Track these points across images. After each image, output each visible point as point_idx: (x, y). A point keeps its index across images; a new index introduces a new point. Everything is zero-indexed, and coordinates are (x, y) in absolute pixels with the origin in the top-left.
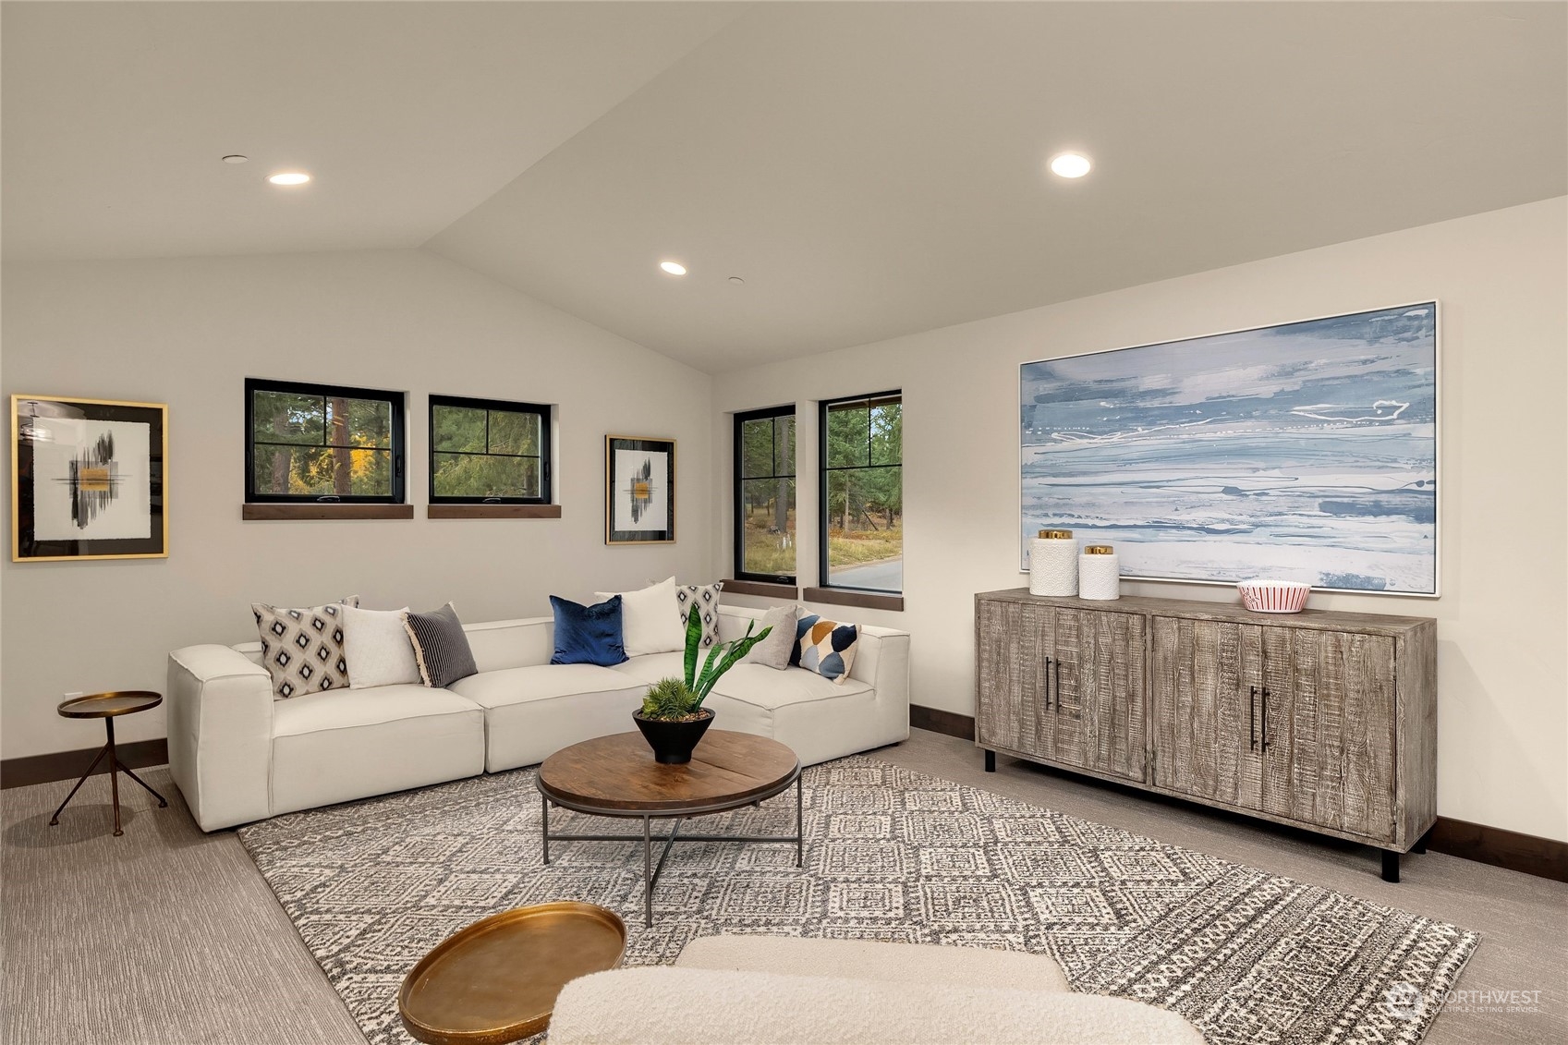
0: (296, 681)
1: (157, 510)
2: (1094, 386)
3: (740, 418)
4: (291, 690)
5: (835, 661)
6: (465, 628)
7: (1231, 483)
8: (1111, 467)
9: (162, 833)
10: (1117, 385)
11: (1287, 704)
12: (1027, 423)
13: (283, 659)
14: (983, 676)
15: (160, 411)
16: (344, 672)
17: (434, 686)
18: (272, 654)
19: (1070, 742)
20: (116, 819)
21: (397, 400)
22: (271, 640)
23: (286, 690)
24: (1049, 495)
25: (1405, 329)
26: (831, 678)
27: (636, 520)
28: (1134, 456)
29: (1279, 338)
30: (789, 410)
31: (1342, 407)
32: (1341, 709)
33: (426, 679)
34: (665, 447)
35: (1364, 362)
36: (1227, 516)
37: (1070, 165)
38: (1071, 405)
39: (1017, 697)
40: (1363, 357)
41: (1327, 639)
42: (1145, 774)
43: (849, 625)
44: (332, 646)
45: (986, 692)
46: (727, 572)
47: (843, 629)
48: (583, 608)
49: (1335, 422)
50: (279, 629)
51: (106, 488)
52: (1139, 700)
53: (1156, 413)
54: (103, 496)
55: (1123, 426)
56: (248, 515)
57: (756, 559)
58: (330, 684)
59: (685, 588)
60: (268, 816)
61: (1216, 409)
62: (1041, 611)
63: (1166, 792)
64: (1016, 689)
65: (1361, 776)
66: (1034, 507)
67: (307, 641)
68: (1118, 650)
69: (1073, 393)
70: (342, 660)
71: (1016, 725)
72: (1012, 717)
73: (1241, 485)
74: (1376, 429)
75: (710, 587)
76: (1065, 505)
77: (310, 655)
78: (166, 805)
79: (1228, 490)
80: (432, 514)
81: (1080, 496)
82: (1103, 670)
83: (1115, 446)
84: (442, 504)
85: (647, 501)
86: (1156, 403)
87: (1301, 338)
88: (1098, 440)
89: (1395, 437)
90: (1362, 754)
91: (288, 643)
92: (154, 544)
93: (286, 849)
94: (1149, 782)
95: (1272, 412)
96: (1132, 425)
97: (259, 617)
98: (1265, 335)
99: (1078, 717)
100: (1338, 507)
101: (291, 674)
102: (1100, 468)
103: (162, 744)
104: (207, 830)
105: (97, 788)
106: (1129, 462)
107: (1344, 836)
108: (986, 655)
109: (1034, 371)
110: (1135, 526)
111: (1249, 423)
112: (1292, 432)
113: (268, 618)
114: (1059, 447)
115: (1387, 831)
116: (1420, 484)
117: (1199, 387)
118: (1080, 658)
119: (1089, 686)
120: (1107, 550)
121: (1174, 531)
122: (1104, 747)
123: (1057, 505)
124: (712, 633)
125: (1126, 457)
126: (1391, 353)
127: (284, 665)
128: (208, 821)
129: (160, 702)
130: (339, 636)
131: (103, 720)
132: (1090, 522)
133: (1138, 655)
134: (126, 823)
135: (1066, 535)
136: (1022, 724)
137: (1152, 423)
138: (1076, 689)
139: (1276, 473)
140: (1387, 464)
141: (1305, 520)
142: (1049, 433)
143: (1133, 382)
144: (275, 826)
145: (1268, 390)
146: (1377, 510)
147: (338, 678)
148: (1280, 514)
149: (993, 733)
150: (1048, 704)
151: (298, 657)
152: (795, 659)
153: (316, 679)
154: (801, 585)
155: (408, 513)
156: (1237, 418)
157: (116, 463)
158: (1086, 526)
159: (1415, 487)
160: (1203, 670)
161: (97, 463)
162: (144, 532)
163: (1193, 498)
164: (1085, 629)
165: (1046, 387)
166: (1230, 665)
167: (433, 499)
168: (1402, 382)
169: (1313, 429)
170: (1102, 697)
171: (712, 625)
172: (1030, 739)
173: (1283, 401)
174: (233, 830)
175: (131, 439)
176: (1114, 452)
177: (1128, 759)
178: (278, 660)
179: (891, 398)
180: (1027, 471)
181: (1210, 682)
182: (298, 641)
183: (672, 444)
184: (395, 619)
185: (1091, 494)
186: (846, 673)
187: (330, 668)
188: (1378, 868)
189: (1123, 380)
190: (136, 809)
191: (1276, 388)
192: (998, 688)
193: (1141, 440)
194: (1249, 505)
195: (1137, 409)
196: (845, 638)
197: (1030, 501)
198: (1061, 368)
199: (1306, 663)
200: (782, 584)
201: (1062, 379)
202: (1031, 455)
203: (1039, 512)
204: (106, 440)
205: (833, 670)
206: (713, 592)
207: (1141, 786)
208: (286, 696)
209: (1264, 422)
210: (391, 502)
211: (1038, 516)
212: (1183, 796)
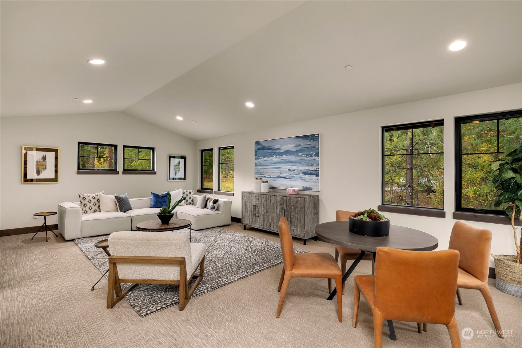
0: (88, 210)
1: (56, 172)
2: (267, 147)
3: (203, 151)
4: (87, 212)
5: (213, 206)
6: (129, 199)
7: (289, 168)
8: (270, 164)
9: (57, 241)
10: (271, 147)
11: (290, 212)
12: (256, 155)
13: (85, 205)
14: (243, 209)
15: (58, 149)
16: (100, 208)
17: (121, 212)
18: (83, 204)
19: (257, 222)
20: (47, 240)
21: (116, 147)
22: (82, 201)
23: (86, 212)
24: (259, 170)
25: (315, 139)
26: (212, 210)
27: (176, 175)
28: (274, 162)
29: (296, 139)
30: (212, 149)
31: (306, 153)
32: (297, 212)
33: (119, 210)
34: (184, 158)
35: (309, 145)
36: (288, 175)
37: (250, 105)
38: (263, 151)
39: (249, 214)
40: (309, 144)
41: (295, 199)
42: (269, 228)
43: (217, 199)
44: (97, 203)
45: (243, 212)
46: (199, 187)
47: (215, 199)
48: (159, 195)
49: (305, 156)
50: (84, 199)
51: (44, 167)
52: (268, 213)
53: (277, 153)
54: (43, 169)
55: (272, 156)
56: (78, 173)
57: (206, 185)
58: (96, 211)
59: (185, 191)
60: (81, 238)
61: (287, 153)
62: (252, 195)
63: (272, 231)
64: (248, 212)
65: (300, 225)
66: (257, 173)
67: (91, 201)
68: (265, 203)
69: (264, 148)
70: (99, 206)
71: (248, 219)
72: (248, 218)
73: (291, 169)
74: (311, 158)
75: (191, 191)
76: (262, 172)
77: (91, 205)
78: (58, 237)
79: (289, 170)
80: (124, 173)
81: (265, 170)
82: (262, 207)
83: (271, 160)
84: (126, 171)
85: (179, 171)
86: (277, 151)
87: (300, 139)
88: (268, 158)
89: (313, 160)
90: (300, 221)
91: (86, 202)
92: (55, 180)
93: (84, 243)
94: (270, 229)
95: (295, 154)
96: (273, 156)
97: (80, 196)
98: (294, 138)
99: (258, 217)
100: (305, 173)
101: (87, 208)
102: (268, 165)
103: (57, 225)
104: (67, 240)
105: (42, 234)
106: (273, 163)
107: (298, 237)
108: (243, 205)
109: (257, 143)
110: (274, 177)
111: (292, 156)
112: (298, 158)
113: (82, 196)
114: (261, 160)
115: (303, 235)
116: (317, 169)
117: (285, 148)
118: (259, 205)
119: (260, 210)
120: (267, 182)
121: (280, 178)
122: (263, 223)
123: (261, 172)
124: (191, 202)
125: (272, 162)
126: (313, 143)
127: (85, 207)
128: (67, 238)
129: (57, 214)
130: (98, 201)
131: (43, 217)
132: (266, 176)
133: (268, 203)
134: (49, 240)
135: (261, 179)
136: (249, 219)
137: (277, 155)
138: (258, 211)
139: (296, 166)
140: (312, 165)
141: (300, 176)
142: (259, 157)
143: (274, 146)
144: (82, 240)
145: (294, 149)
146: (311, 174)
147: (99, 209)
148: (297, 175)
149: (245, 221)
150: (253, 214)
151: (89, 205)
152: (205, 207)
153: (93, 210)
154: (214, 190)
155: (118, 173)
156: (290, 155)
157: (47, 161)
158: (266, 177)
159: (316, 170)
160: (278, 206)
161: (42, 161)
162: (53, 177)
163: (283, 171)
164: (260, 198)
165: (259, 147)
166: (282, 205)
167: (124, 170)
168: (314, 149)
169: (302, 158)
170: (262, 213)
171: (191, 200)
172: (251, 222)
173: (297, 151)
174: (72, 240)
175: (50, 156)
176: (271, 161)
177: (266, 225)
178: (84, 205)
179: (232, 148)
180: (256, 165)
181: (279, 208)
182: (89, 201)
183: (186, 157)
184: (113, 197)
185: (267, 170)
186: (216, 209)
187: (96, 207)
188: (303, 242)
189: (272, 146)
190: (51, 237)
191: (296, 149)
192: (245, 212)
193: (275, 159)
194: (292, 173)
195: (274, 152)
196: (215, 201)
197: (256, 171)
198: (262, 143)
199: (292, 204)
200: (210, 191)
201: (262, 145)
202: (257, 161)
203: (258, 174)
204: (44, 156)
205: (213, 208)
206: (192, 192)
207: (268, 230)
208: (86, 213)
209: (294, 156)
210: (114, 171)
211: (257, 175)
212: (275, 232)
